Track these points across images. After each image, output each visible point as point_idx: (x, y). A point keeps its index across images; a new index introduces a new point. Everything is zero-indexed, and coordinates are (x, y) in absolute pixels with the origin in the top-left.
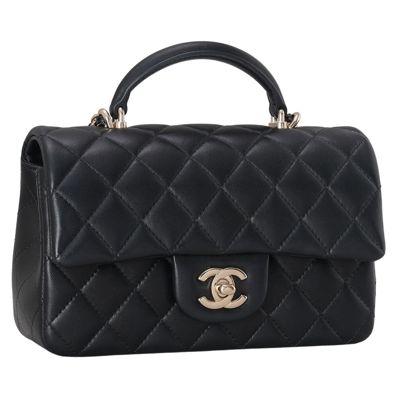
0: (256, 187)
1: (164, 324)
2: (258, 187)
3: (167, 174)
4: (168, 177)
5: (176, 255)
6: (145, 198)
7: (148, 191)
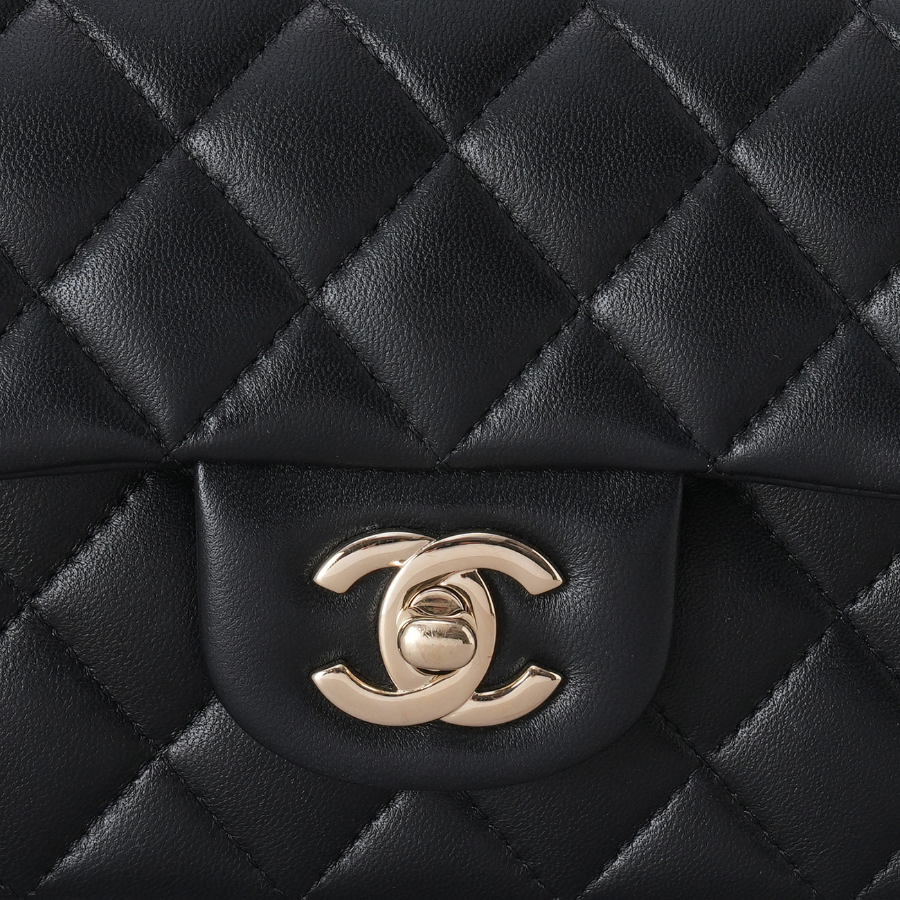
0: (626, 151)
1: (173, 775)
2: (634, 151)
3: (182, 75)
4: (183, 92)
5: (210, 463)
6: (59, 188)
7: (74, 158)
